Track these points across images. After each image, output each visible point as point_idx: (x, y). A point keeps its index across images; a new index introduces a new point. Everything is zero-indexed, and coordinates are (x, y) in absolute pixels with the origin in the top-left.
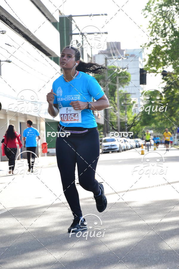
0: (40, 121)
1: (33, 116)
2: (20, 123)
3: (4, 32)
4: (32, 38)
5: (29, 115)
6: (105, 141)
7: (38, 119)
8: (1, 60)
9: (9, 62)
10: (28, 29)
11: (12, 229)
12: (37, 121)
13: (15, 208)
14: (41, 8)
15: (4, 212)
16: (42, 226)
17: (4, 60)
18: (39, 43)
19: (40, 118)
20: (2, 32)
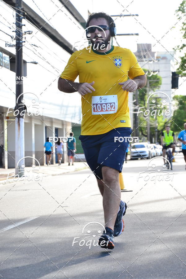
0: (66, 125)
1: (59, 120)
2: (46, 127)
3: (30, 32)
4: (59, 38)
6: (134, 147)
7: (64, 123)
8: (27, 62)
9: (36, 63)
10: (55, 30)
14: (69, 8)
15: (29, 221)
17: (30, 62)
18: (66, 44)
19: (66, 122)
20: (28, 32)
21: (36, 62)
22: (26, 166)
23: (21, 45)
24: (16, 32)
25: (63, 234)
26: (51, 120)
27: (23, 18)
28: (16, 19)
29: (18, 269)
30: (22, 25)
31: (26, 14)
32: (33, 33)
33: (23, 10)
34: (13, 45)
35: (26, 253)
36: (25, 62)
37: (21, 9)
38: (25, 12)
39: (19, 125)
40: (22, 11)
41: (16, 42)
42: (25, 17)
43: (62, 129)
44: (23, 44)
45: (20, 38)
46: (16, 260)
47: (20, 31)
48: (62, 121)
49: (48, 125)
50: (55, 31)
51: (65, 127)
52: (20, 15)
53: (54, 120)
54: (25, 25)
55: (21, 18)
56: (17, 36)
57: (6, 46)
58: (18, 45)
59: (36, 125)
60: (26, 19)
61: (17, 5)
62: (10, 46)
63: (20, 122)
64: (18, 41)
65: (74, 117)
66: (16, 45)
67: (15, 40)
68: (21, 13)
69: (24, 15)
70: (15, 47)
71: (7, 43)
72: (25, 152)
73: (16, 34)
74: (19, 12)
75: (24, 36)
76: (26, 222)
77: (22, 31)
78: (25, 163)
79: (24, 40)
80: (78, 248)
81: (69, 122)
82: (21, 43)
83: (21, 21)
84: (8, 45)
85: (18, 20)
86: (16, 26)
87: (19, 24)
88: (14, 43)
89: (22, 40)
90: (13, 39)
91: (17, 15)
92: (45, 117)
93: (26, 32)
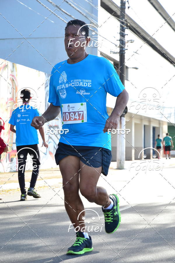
0: (163, 124)
1: (156, 120)
2: (145, 126)
3: (132, 41)
4: (158, 47)
5: (153, 119)
7: (161, 123)
8: (129, 67)
9: (136, 69)
11: (136, 224)
12: (160, 124)
13: (139, 204)
14: (167, 19)
15: (128, 208)
16: (164, 222)
17: (131, 67)
18: (164, 52)
19: (162, 121)
20: (130, 41)
21: (137, 67)
22: (126, 160)
23: (123, 52)
24: (119, 40)
25: (158, 220)
26: (149, 120)
27: (126, 28)
28: (120, 29)
29: (118, 250)
30: (125, 35)
31: (129, 24)
32: (134, 42)
33: (127, 22)
34: (117, 52)
35: (125, 236)
36: (127, 68)
37: (125, 20)
38: (129, 23)
39: (121, 123)
40: (125, 22)
41: (120, 50)
42: (128, 27)
43: (159, 128)
44: (126, 51)
45: (123, 46)
46: (116, 242)
47: (124, 40)
48: (159, 121)
49: (147, 123)
50: (154, 40)
51: (161, 126)
52: (124, 26)
53: (152, 120)
54: (127, 35)
55: (124, 28)
56: (121, 44)
57: (111, 53)
58: (121, 53)
59: (136, 124)
60: (129, 29)
61: (121, 17)
62: (114, 53)
63: (122, 121)
64: (121, 49)
65: (170, 117)
66: (120, 52)
67: (119, 48)
68: (124, 24)
69: (127, 26)
70: (119, 54)
71: (111, 50)
72: (126, 147)
73: (120, 43)
74: (123, 23)
75: (126, 44)
76: (126, 209)
77: (125, 40)
78: (126, 157)
79: (126, 48)
80: (172, 233)
81: (165, 122)
82: (124, 51)
83: (124, 31)
84: (113, 52)
85: (122, 30)
86: (120, 35)
87: (123, 34)
88: (118, 50)
89: (124, 48)
90: (117, 47)
91: (121, 26)
92: (144, 116)
93: (128, 41)
